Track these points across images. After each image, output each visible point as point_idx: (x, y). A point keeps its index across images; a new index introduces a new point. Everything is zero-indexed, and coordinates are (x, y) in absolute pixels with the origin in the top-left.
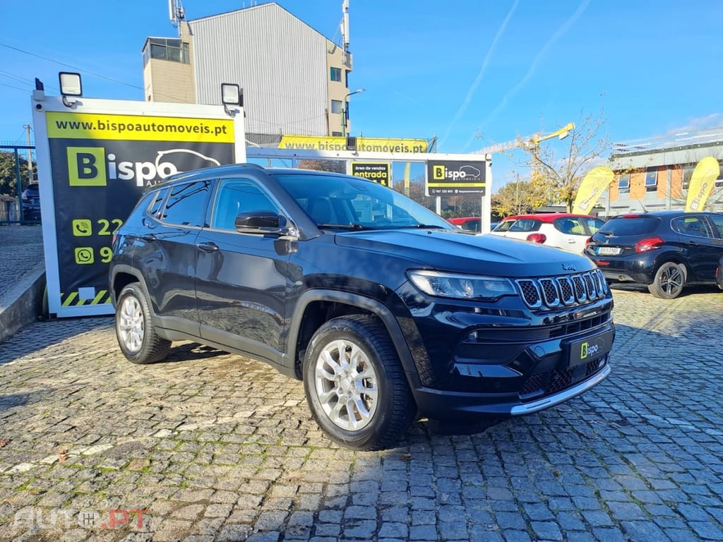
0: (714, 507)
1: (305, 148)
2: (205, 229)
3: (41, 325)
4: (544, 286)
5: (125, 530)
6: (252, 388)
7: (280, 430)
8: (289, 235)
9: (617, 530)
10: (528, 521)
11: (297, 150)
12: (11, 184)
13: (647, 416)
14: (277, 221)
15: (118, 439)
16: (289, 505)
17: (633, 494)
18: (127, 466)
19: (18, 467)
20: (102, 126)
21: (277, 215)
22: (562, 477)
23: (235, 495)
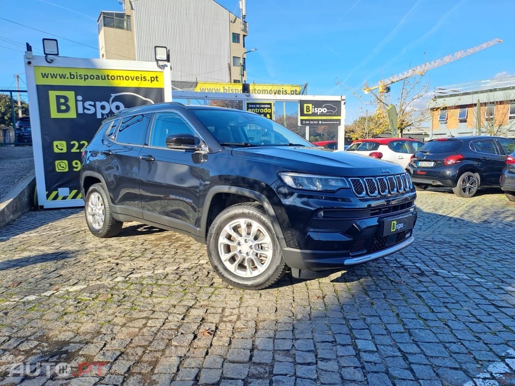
0: (471, 322)
1: (214, 91)
2: (145, 146)
3: (34, 213)
4: (368, 183)
5: (98, 332)
6: (177, 253)
7: (195, 278)
8: (202, 150)
9: (406, 335)
10: (351, 329)
11: (208, 93)
12: (6, 118)
13: (437, 271)
14: (193, 140)
15: (90, 282)
16: (201, 319)
17: (420, 315)
18: (97, 297)
19: (28, 297)
20: (72, 77)
21: (193, 137)
22: (376, 306)
23: (167, 314)
